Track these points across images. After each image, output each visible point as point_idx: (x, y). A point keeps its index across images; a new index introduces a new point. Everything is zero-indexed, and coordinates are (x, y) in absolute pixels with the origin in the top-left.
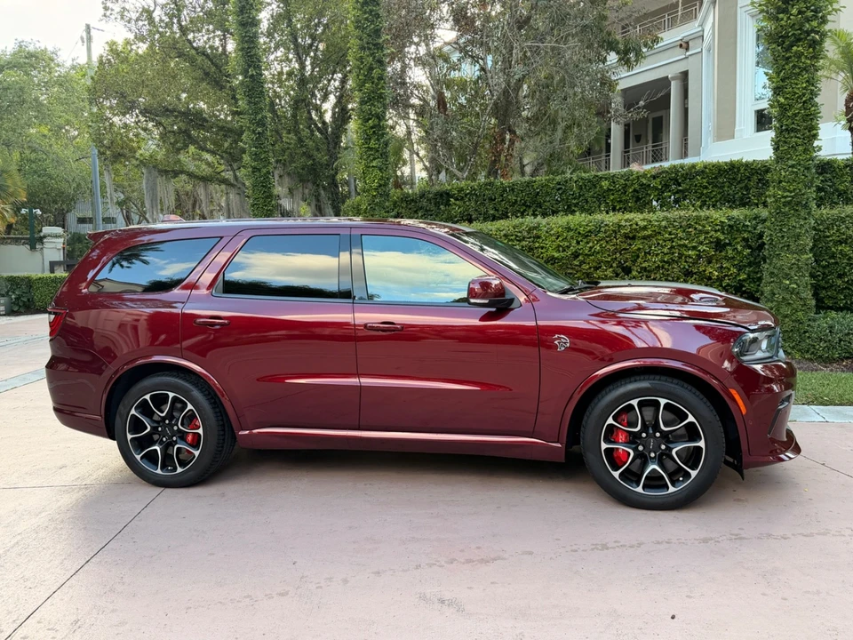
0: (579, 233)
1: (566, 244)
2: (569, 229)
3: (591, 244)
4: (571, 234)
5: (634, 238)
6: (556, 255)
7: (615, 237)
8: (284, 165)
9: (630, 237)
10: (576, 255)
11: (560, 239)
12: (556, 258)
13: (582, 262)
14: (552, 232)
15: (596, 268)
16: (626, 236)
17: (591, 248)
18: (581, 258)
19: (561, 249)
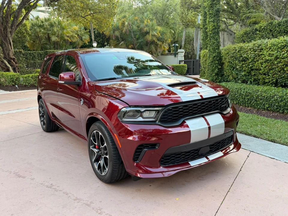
0: (279, 47)
1: (272, 53)
2: (274, 45)
3: (283, 53)
4: (275, 47)
6: (267, 58)
8: (243, 21)
10: (277, 58)
11: (271, 50)
12: (268, 60)
13: (280, 62)
14: (267, 47)
17: (283, 54)
18: (278, 60)
19: (271, 55)
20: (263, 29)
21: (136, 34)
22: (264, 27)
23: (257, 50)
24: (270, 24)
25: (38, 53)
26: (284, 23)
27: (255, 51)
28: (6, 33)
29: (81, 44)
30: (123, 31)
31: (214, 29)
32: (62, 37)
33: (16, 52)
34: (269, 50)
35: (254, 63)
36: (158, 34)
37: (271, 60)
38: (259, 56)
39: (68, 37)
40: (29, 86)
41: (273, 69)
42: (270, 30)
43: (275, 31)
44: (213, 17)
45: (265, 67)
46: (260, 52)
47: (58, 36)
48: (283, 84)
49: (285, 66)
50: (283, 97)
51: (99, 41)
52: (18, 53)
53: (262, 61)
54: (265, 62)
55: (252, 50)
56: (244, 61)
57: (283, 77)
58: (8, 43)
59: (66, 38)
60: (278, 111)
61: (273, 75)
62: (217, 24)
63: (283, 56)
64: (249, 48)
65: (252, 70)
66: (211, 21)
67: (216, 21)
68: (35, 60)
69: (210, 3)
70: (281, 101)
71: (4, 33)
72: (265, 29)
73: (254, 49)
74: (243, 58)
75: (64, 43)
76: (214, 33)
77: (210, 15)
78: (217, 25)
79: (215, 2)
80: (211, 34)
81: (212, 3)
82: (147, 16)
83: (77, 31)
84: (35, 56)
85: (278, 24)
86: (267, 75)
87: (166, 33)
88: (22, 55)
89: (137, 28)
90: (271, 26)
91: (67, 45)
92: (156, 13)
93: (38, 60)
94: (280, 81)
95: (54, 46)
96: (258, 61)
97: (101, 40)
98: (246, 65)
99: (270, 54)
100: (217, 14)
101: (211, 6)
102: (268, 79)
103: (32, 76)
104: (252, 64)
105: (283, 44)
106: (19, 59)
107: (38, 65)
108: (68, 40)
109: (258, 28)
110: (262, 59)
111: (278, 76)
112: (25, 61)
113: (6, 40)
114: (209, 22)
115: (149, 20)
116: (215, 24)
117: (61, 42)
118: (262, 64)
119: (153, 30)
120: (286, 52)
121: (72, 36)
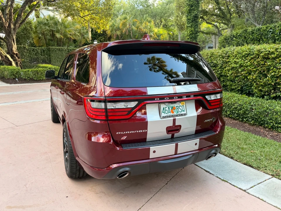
0: (243, 55)
1: (237, 61)
2: (239, 53)
3: (247, 61)
4: (240, 55)
5: (268, 58)
7: (258, 57)
9: (266, 58)
10: (241, 66)
11: (236, 58)
12: (233, 68)
13: (243, 70)
14: (234, 55)
15: (250, 74)
16: (264, 58)
17: (247, 63)
18: (242, 68)
20: (239, 36)
21: (136, 35)
22: (240, 34)
23: (225, 57)
24: (245, 31)
25: (41, 49)
26: (257, 31)
27: (224, 58)
28: (9, 30)
29: (83, 42)
30: (123, 32)
31: (191, 34)
32: (65, 35)
33: (21, 47)
34: (235, 57)
35: (222, 69)
36: (154, 35)
37: (236, 68)
38: (227, 63)
39: (70, 35)
40: (29, 80)
41: (238, 76)
42: (245, 37)
43: (249, 38)
44: (191, 23)
45: (232, 74)
46: (228, 59)
47: (61, 34)
48: (248, 92)
49: (248, 74)
50: (242, 105)
51: (102, 40)
52: (22, 48)
53: (229, 68)
54: (231, 69)
55: (221, 56)
56: (215, 66)
57: (247, 85)
58: (11, 40)
59: (69, 36)
60: (238, 119)
61: (239, 82)
62: (195, 29)
63: (246, 65)
64: (218, 54)
65: (222, 76)
66: (189, 26)
67: (193, 26)
68: (38, 56)
69: (188, 9)
70: (241, 109)
71: (8, 29)
72: (240, 36)
73: (222, 56)
74: (214, 64)
75: (67, 41)
76: (191, 38)
77: (188, 21)
78: (195, 31)
79: (193, 8)
80: (188, 38)
81: (191, 9)
82: (146, 18)
83: (80, 30)
84: (38, 52)
85: (252, 32)
86: (234, 82)
87: (163, 35)
88: (26, 51)
89: (136, 29)
90: (245, 33)
91: (69, 43)
92: (155, 15)
93: (41, 55)
94: (244, 89)
95: (58, 43)
96: (226, 67)
97: (103, 39)
98: (216, 71)
99: (235, 61)
100: (195, 20)
101: (190, 12)
102: (234, 85)
103: (32, 71)
104: (221, 71)
105: (246, 52)
106: (23, 54)
107: (41, 60)
108: (71, 38)
109: (235, 35)
110: (229, 66)
111: (242, 83)
112: (28, 56)
113: (10, 36)
114: (188, 27)
115: (147, 23)
116: (193, 29)
117: (64, 40)
118: (229, 70)
119: (151, 31)
120: (249, 60)
121: (75, 34)
